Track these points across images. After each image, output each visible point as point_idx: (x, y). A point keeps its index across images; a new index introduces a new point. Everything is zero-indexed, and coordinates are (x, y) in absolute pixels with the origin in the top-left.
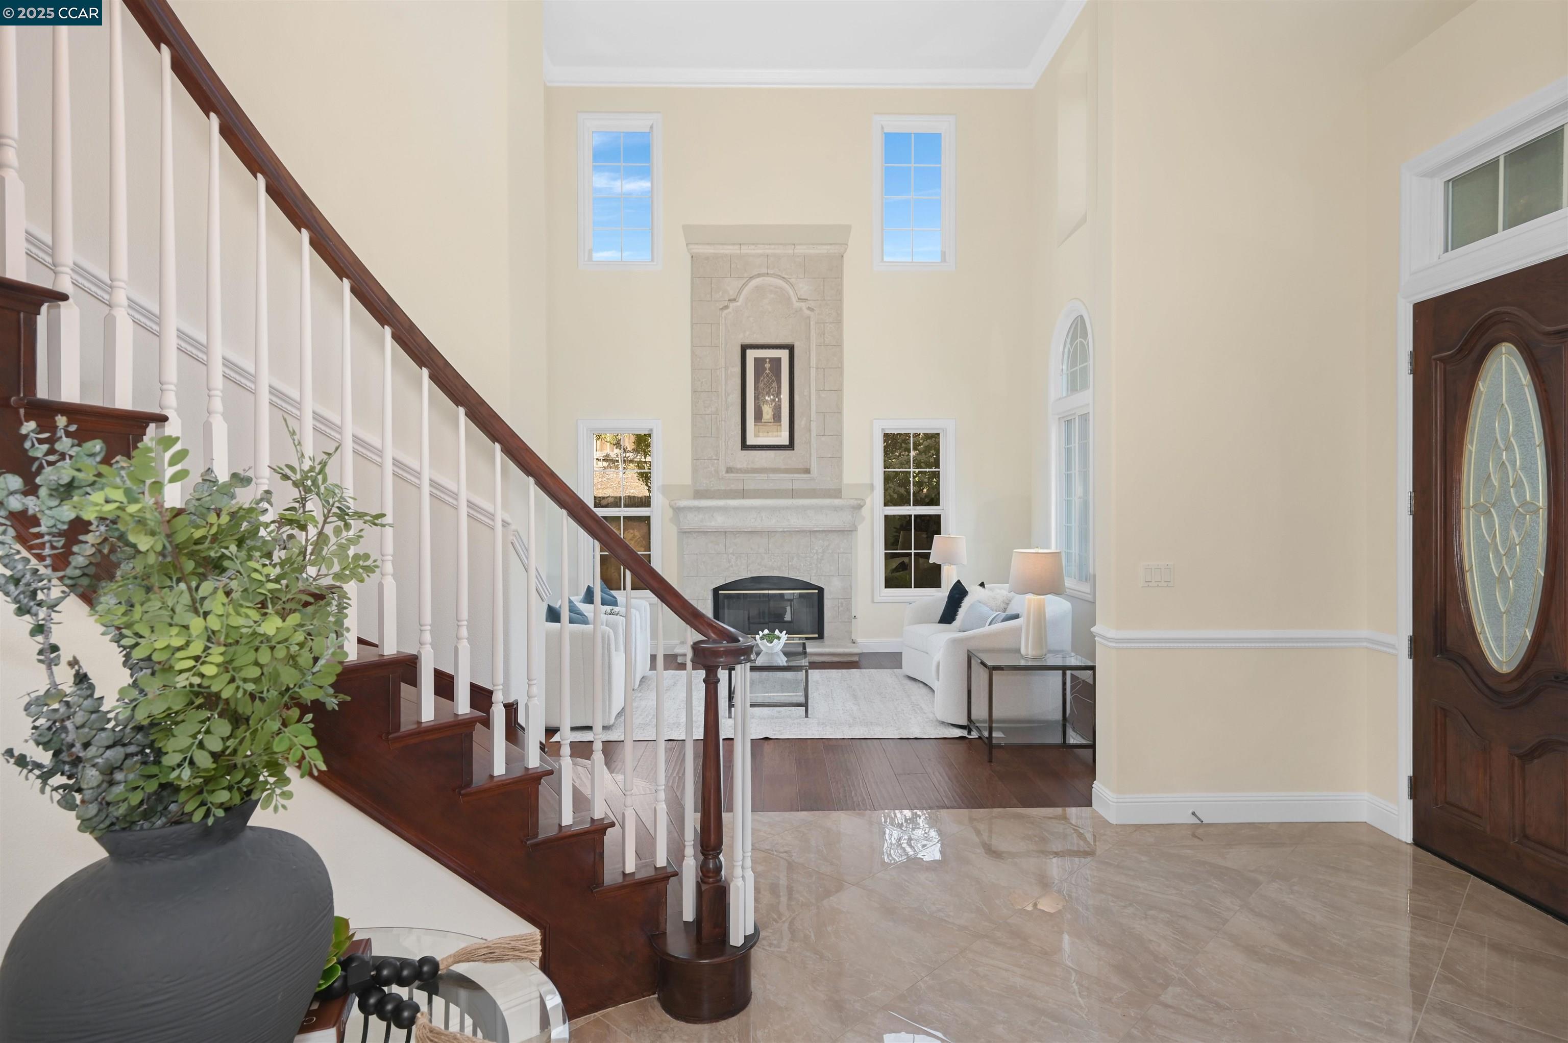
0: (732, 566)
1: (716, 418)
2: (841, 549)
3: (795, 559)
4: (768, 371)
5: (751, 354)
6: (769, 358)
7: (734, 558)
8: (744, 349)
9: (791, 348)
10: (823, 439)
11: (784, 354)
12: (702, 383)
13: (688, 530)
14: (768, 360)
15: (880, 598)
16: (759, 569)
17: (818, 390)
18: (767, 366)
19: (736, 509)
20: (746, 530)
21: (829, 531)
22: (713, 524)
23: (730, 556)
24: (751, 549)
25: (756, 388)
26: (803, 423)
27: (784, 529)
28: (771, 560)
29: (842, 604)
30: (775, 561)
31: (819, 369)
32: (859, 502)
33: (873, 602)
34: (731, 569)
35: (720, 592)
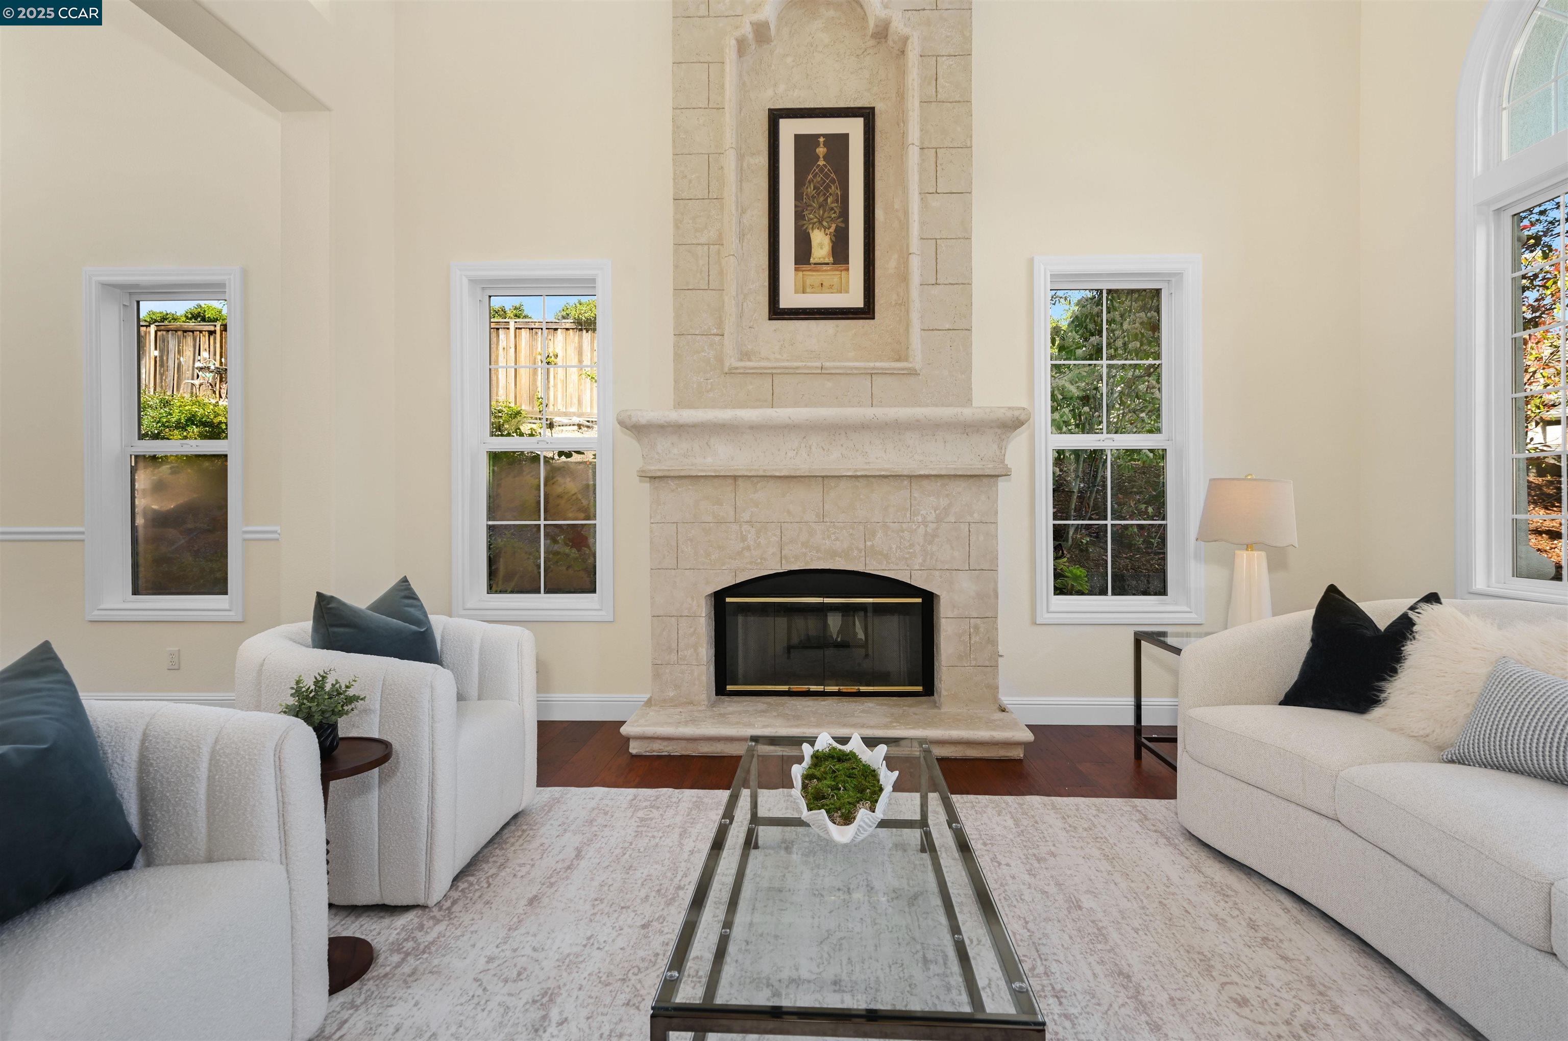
0: (748, 548)
1: (719, 252)
2: (976, 515)
3: (880, 534)
4: (821, 162)
5: (789, 129)
6: (824, 135)
7: (753, 530)
8: (775, 117)
9: (868, 115)
10: (935, 290)
11: (854, 128)
12: (690, 182)
13: (659, 474)
14: (822, 140)
15: (1047, 615)
16: (805, 554)
17: (924, 194)
18: (821, 151)
19: (756, 428)
20: (777, 474)
21: (949, 477)
22: (709, 460)
23: (745, 527)
24: (789, 512)
25: (798, 196)
26: (892, 264)
27: (856, 470)
28: (829, 537)
29: (977, 628)
30: (837, 539)
31: (926, 151)
32: (1017, 413)
33: (1034, 623)
34: (747, 554)
35: (728, 600)
